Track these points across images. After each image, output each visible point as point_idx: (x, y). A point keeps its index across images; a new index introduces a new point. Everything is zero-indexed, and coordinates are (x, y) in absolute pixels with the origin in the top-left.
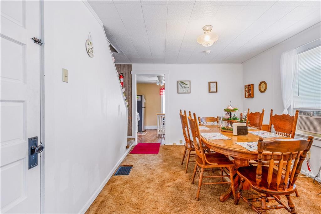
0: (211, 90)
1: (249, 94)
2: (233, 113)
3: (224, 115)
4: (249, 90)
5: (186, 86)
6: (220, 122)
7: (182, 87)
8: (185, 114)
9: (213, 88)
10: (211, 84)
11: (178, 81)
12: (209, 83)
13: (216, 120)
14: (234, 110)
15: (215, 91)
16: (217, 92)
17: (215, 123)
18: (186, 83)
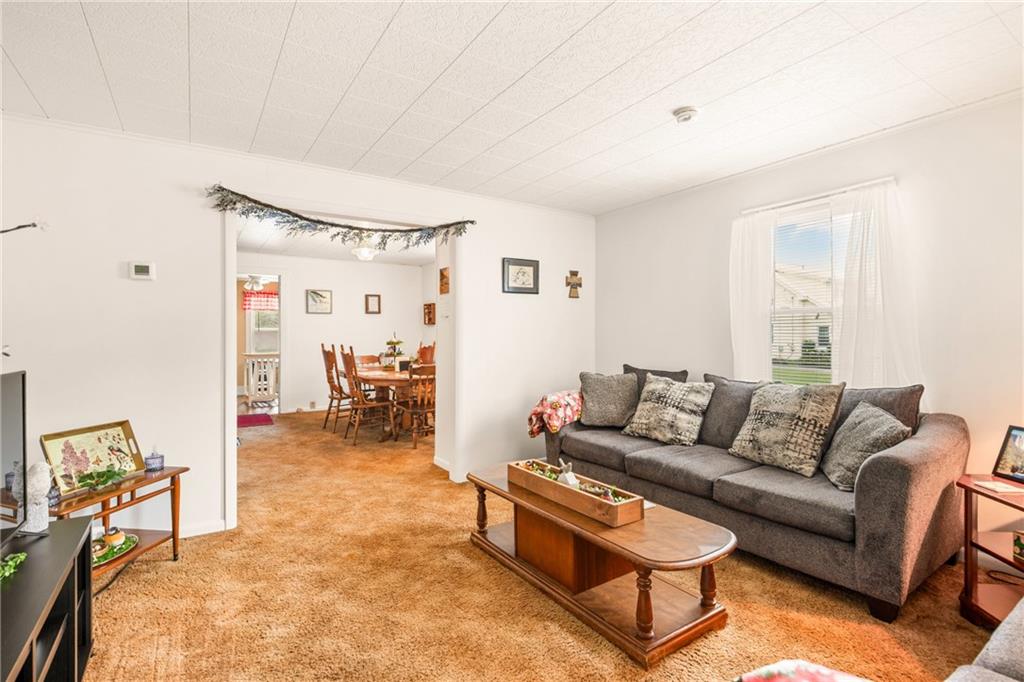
0: (370, 309)
1: (430, 319)
2: (397, 347)
3: (386, 349)
4: (430, 312)
5: (325, 300)
6: (383, 360)
7: (316, 301)
8: (333, 349)
9: (373, 306)
10: (370, 299)
11: (307, 291)
12: (367, 297)
13: (378, 359)
14: (398, 343)
15: (377, 310)
16: (379, 312)
17: (377, 364)
18: (324, 294)
